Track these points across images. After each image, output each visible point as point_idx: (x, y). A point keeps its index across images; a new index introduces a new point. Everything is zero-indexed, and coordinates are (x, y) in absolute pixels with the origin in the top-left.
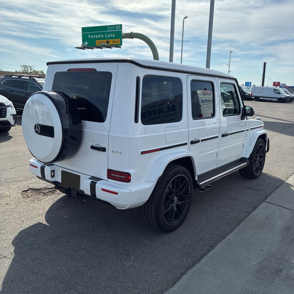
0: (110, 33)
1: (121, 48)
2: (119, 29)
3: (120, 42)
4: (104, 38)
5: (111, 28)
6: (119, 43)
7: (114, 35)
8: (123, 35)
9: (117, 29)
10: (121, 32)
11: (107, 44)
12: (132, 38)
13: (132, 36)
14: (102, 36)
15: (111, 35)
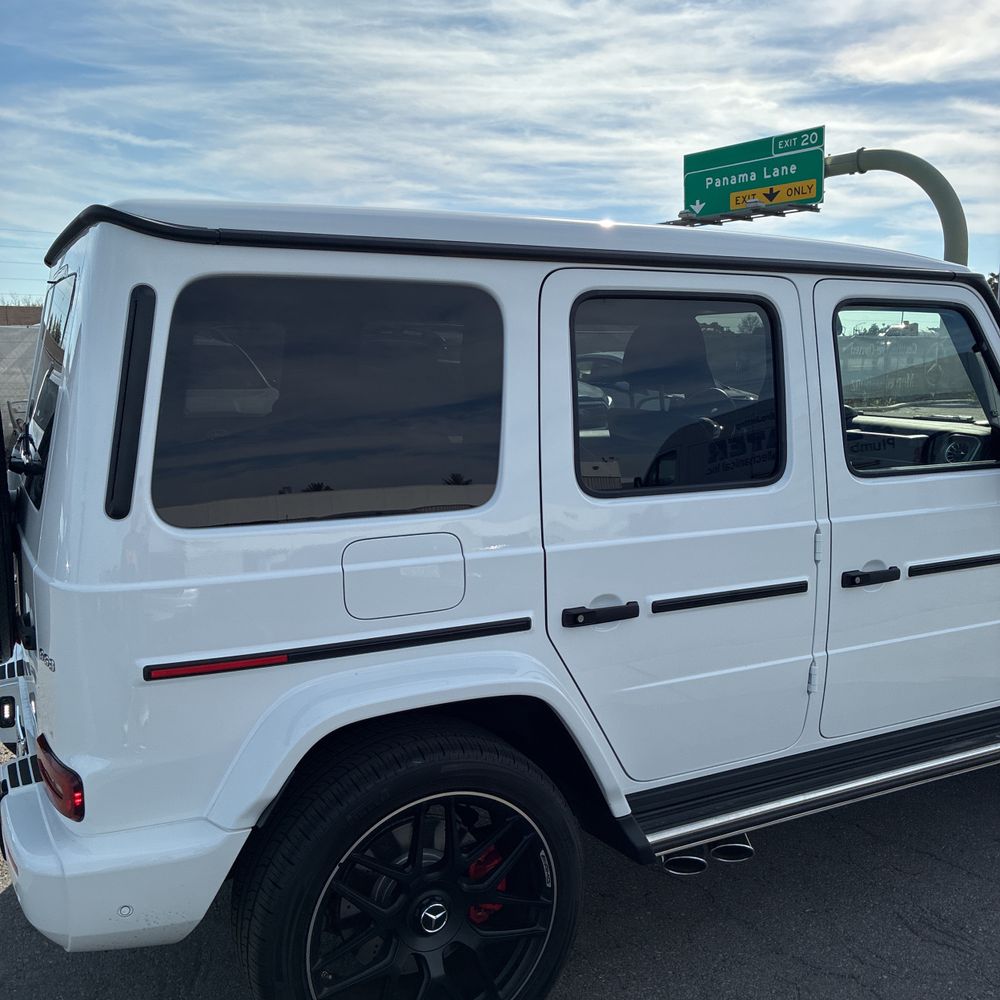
0: (779, 163)
1: (817, 210)
2: (811, 145)
3: (814, 190)
4: (760, 183)
5: (784, 144)
6: (813, 194)
7: (793, 168)
8: (828, 162)
9: (805, 147)
10: (820, 153)
11: (770, 203)
12: (862, 172)
13: (860, 162)
14: (754, 175)
15: (783, 168)
